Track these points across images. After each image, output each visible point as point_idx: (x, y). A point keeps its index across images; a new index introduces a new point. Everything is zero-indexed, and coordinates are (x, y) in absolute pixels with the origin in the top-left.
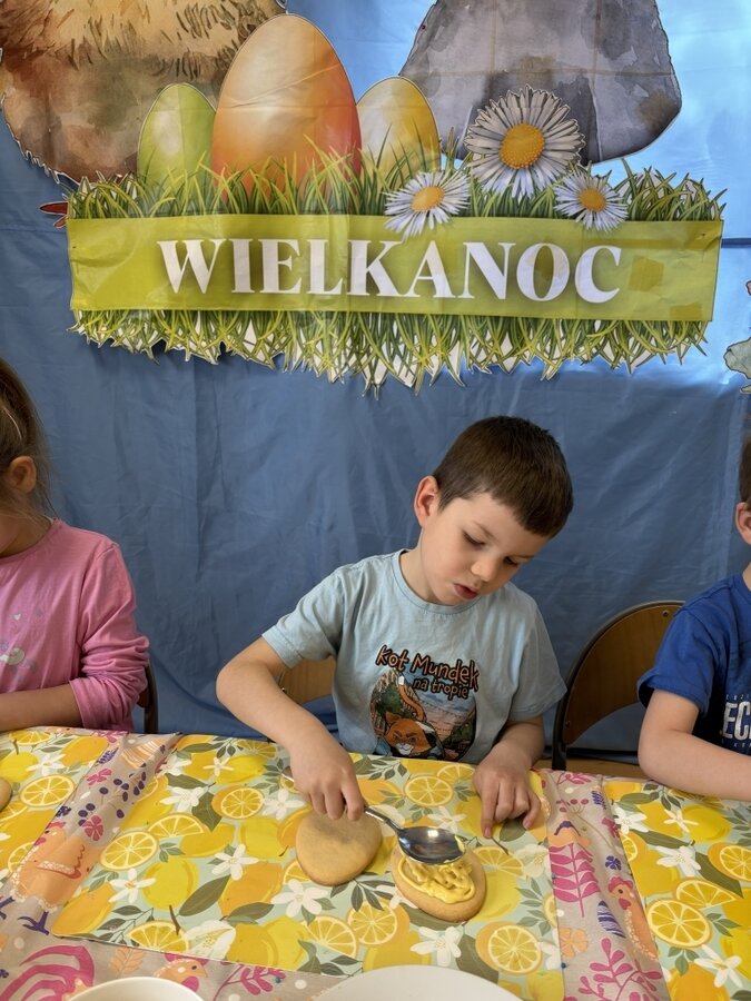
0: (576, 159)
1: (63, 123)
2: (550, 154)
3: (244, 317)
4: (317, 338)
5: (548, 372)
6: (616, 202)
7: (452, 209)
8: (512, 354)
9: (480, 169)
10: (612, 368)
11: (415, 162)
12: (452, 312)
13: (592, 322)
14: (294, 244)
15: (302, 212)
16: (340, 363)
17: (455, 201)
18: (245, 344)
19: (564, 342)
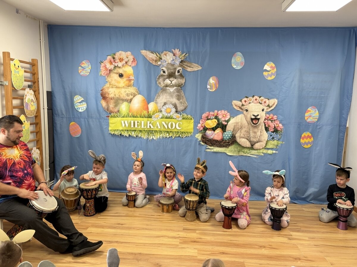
1: (110, 106)
2: (172, 111)
3: (132, 131)
4: (143, 133)
5: (173, 138)
6: (181, 117)
7: (160, 118)
8: (168, 136)
9: (163, 113)
11: (155, 112)
12: (160, 130)
13: (178, 132)
14: (139, 121)
16: (146, 137)
18: (132, 134)
19: (175, 134)
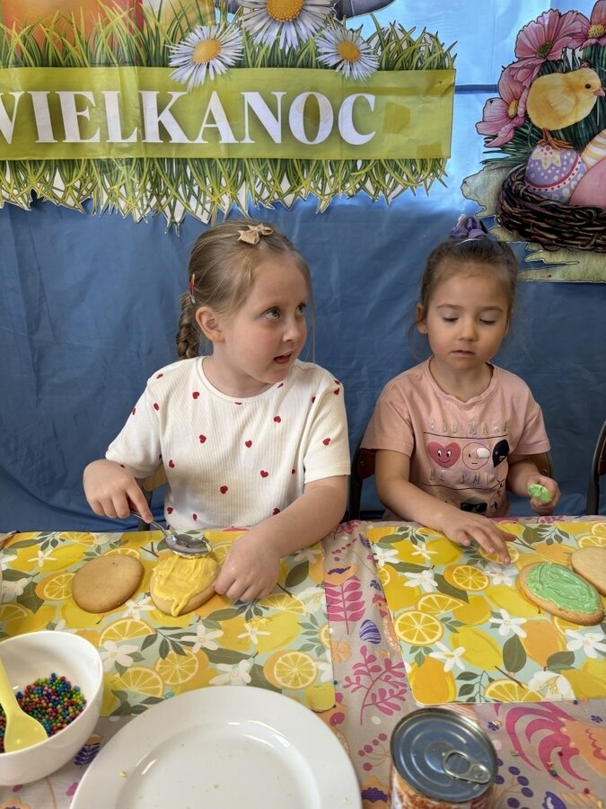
0: (332, 13)
2: (310, 8)
3: (52, 166)
4: (120, 183)
5: (321, 207)
6: (369, 53)
7: (229, 61)
9: (250, 22)
10: (373, 201)
11: (192, 16)
12: (236, 156)
13: (355, 162)
14: (89, 96)
15: (93, 64)
16: (142, 204)
17: (231, 53)
18: (54, 190)
19: (333, 179)
